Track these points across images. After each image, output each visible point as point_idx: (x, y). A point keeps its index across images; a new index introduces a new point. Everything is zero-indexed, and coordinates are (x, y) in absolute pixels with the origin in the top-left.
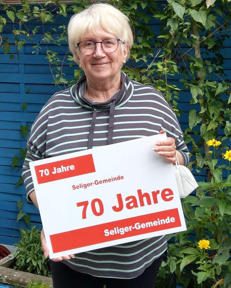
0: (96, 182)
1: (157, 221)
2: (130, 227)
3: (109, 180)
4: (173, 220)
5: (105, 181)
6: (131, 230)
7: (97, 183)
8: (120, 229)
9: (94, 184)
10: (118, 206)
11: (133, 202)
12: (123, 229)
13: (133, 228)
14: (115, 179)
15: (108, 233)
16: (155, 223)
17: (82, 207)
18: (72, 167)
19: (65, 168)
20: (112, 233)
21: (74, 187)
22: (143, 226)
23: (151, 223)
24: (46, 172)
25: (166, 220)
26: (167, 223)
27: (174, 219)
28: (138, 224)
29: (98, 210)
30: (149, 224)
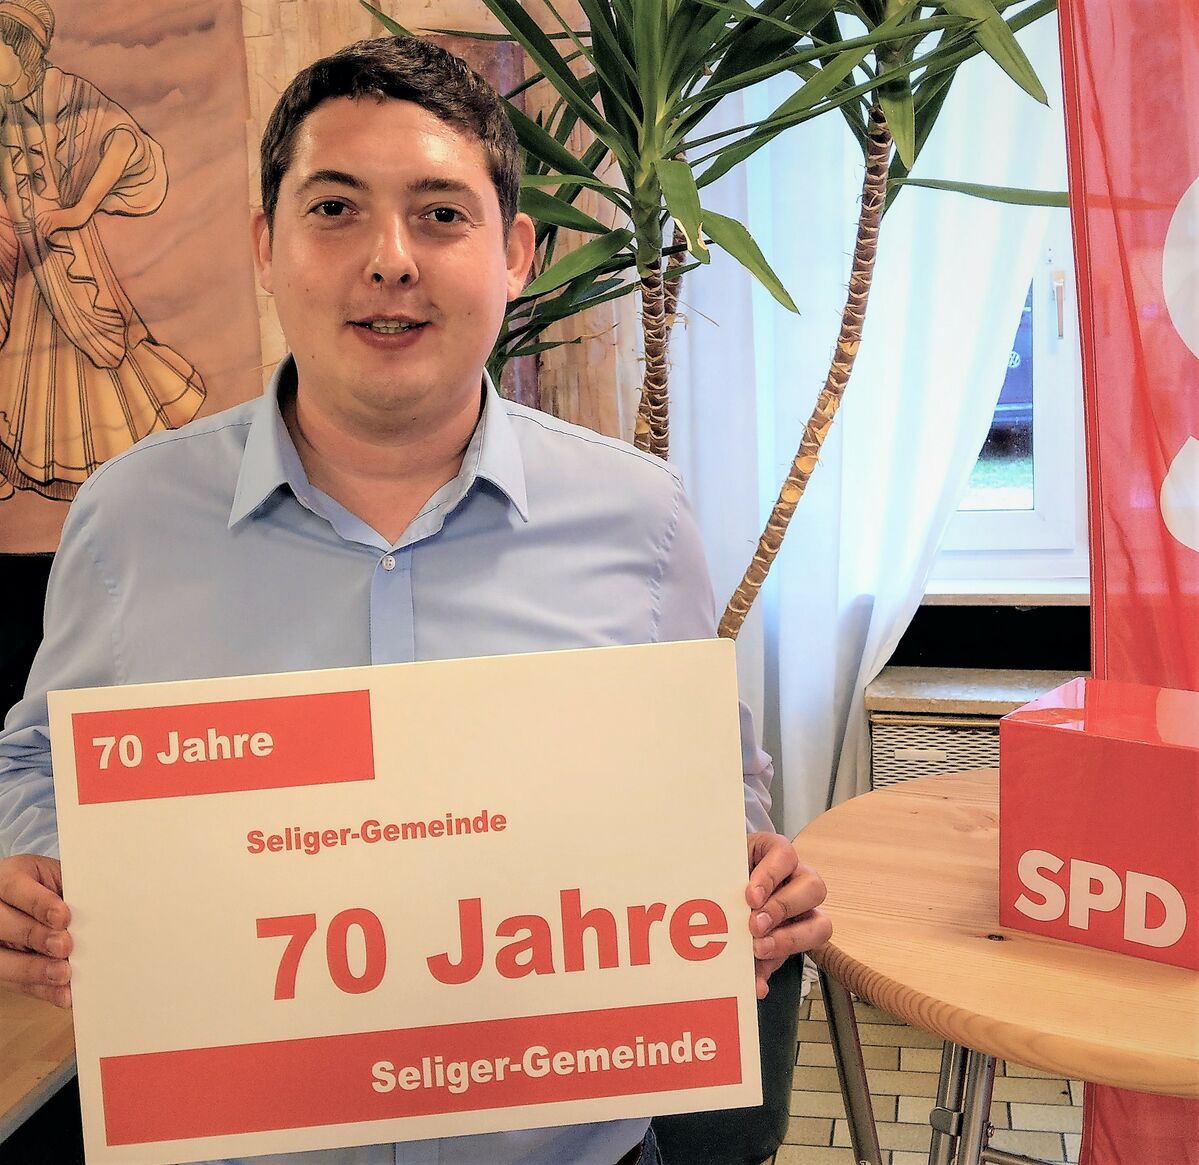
0: (371, 828)
7: (372, 836)
9: (355, 836)
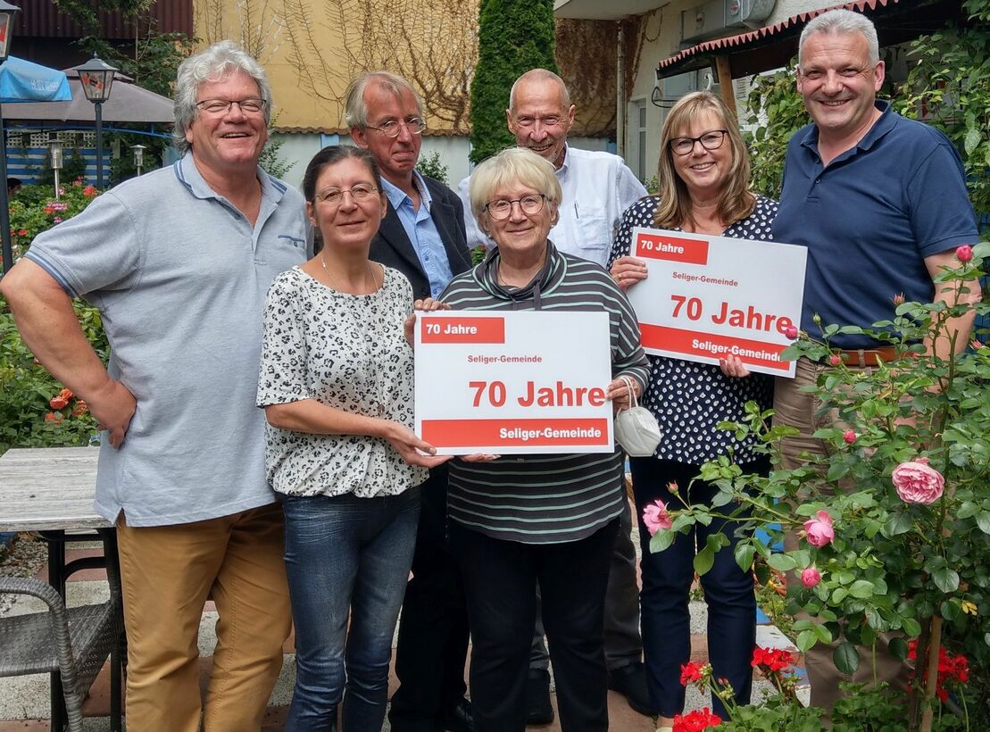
1: (576, 430)
2: (538, 432)
3: (521, 360)
4: (598, 433)
5: (515, 359)
6: (537, 436)
8: (524, 432)
10: (526, 399)
11: (548, 398)
12: (527, 432)
13: (542, 434)
14: (529, 359)
15: (505, 433)
16: (573, 434)
17: (477, 389)
18: (474, 330)
19: (463, 328)
20: (511, 434)
21: (471, 359)
22: (556, 434)
23: (568, 431)
24: (437, 329)
25: (589, 431)
26: (590, 436)
27: (600, 433)
28: (550, 429)
29: (498, 399)
30: (564, 433)
